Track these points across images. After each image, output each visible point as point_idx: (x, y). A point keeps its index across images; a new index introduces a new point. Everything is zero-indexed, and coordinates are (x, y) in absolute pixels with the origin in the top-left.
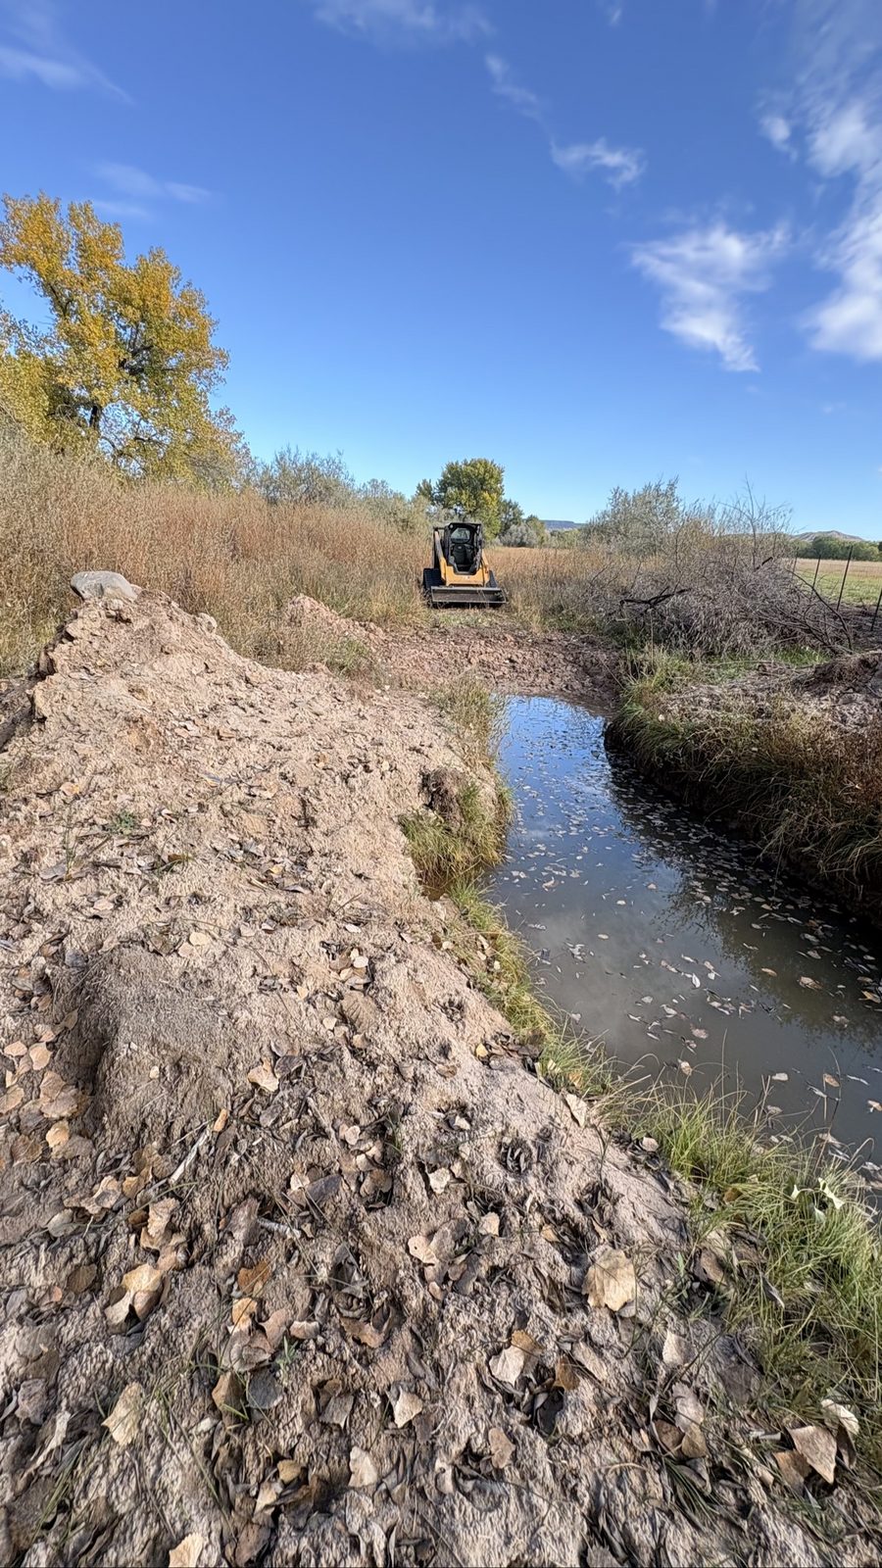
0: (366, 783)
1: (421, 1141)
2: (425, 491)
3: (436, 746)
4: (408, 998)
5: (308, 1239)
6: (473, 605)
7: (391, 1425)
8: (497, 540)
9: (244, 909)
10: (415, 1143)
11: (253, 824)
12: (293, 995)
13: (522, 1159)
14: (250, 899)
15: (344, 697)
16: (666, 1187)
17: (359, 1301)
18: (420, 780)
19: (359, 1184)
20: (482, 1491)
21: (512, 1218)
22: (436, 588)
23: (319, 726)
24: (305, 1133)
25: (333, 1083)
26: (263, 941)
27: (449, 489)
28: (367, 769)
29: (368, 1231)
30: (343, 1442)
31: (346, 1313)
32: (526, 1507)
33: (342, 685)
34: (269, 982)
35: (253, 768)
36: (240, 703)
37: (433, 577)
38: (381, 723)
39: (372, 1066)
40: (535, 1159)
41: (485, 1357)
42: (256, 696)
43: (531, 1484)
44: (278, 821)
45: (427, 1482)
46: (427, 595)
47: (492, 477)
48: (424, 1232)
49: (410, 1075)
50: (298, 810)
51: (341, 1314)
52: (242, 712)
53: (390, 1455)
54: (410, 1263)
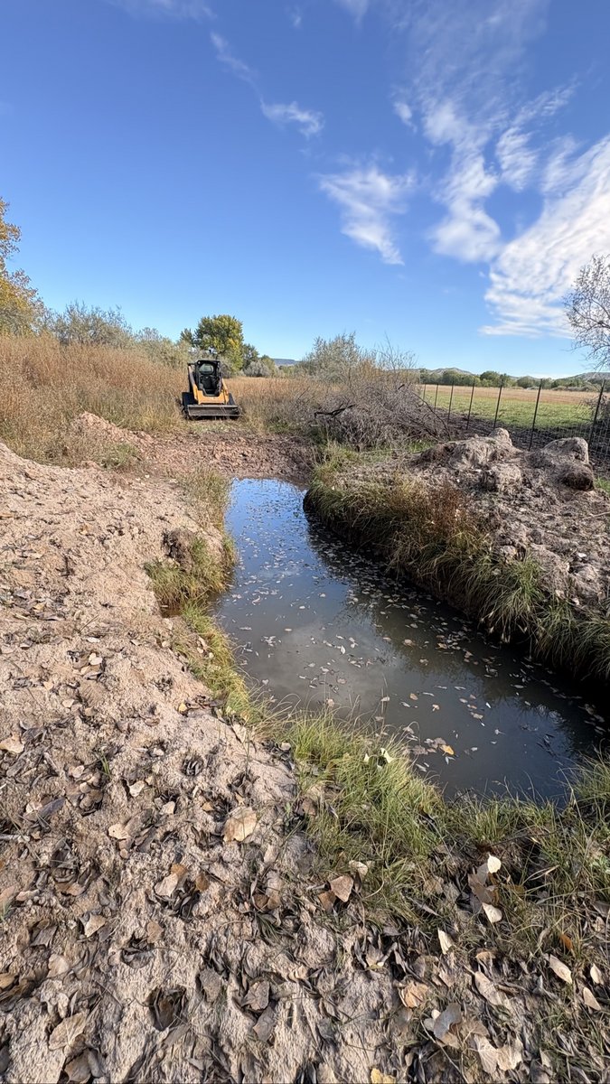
0: (118, 543)
1: (126, 767)
2: (187, 337)
3: (176, 514)
4: (129, 681)
5: (37, 840)
6: (218, 418)
7: (81, 937)
8: (242, 372)
9: (6, 635)
10: (122, 769)
11: (23, 577)
12: (41, 688)
13: (197, 767)
14: (12, 628)
15: (109, 484)
16: (290, 768)
17: (71, 870)
18: (162, 538)
19: (80, 800)
20: (138, 958)
21: (183, 802)
22: (191, 406)
23: (85, 506)
24: (41, 775)
25: (66, 741)
26: (19, 655)
27: (205, 336)
28: (121, 533)
29: (80, 827)
30: (46, 955)
31: (59, 880)
32: (166, 960)
33: (106, 476)
34: (21, 682)
35: (26, 537)
36: (19, 492)
37: (189, 398)
38: (136, 501)
39: (97, 726)
40: (206, 766)
41: (153, 884)
42: (33, 487)
43: (171, 947)
44: (44, 573)
45: (102, 963)
46: (185, 411)
47: (234, 328)
48: (122, 821)
49: (125, 728)
50: (61, 564)
51: (56, 881)
52: (21, 498)
53: (79, 954)
54: (109, 842)
